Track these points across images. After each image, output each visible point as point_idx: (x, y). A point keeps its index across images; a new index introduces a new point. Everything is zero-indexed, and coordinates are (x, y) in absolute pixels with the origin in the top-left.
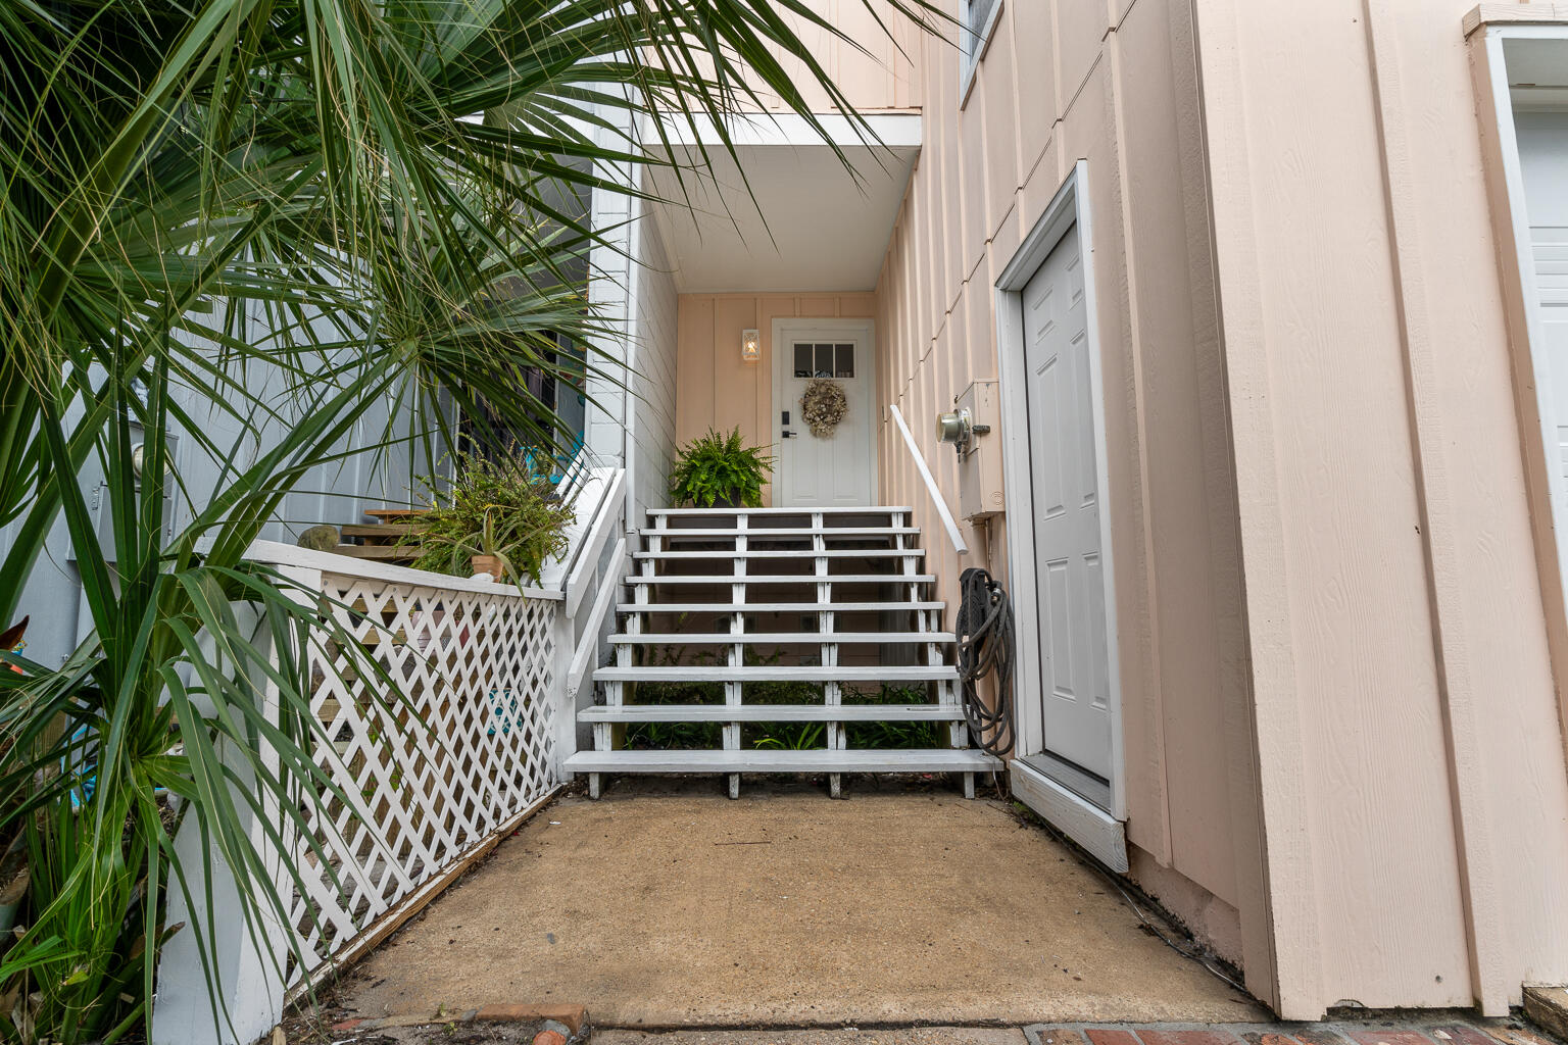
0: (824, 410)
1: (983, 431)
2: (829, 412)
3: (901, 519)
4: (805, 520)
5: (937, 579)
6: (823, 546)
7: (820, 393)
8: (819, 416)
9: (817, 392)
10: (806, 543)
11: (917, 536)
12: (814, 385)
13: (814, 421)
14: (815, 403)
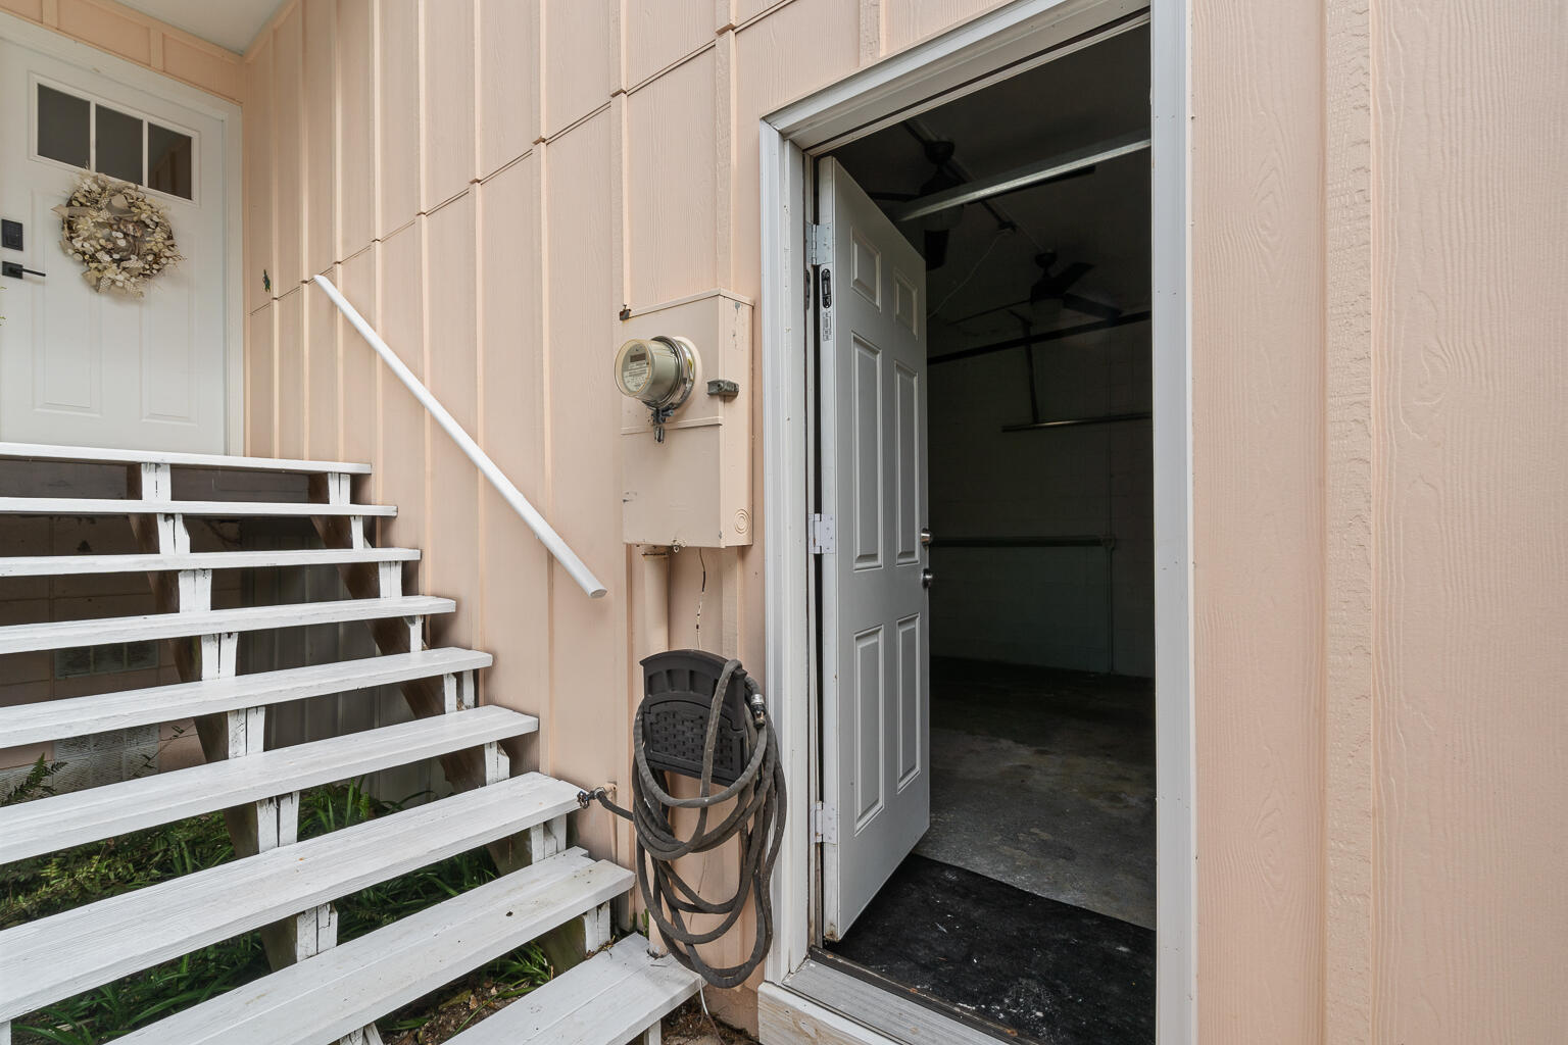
0: (122, 243)
1: (724, 392)
2: (134, 247)
3: (346, 485)
4: (128, 479)
5: (458, 607)
6: (184, 538)
7: (109, 206)
8: (109, 252)
9: (104, 202)
10: (142, 534)
11: (387, 521)
12: (95, 187)
13: (93, 258)
14: (98, 225)
